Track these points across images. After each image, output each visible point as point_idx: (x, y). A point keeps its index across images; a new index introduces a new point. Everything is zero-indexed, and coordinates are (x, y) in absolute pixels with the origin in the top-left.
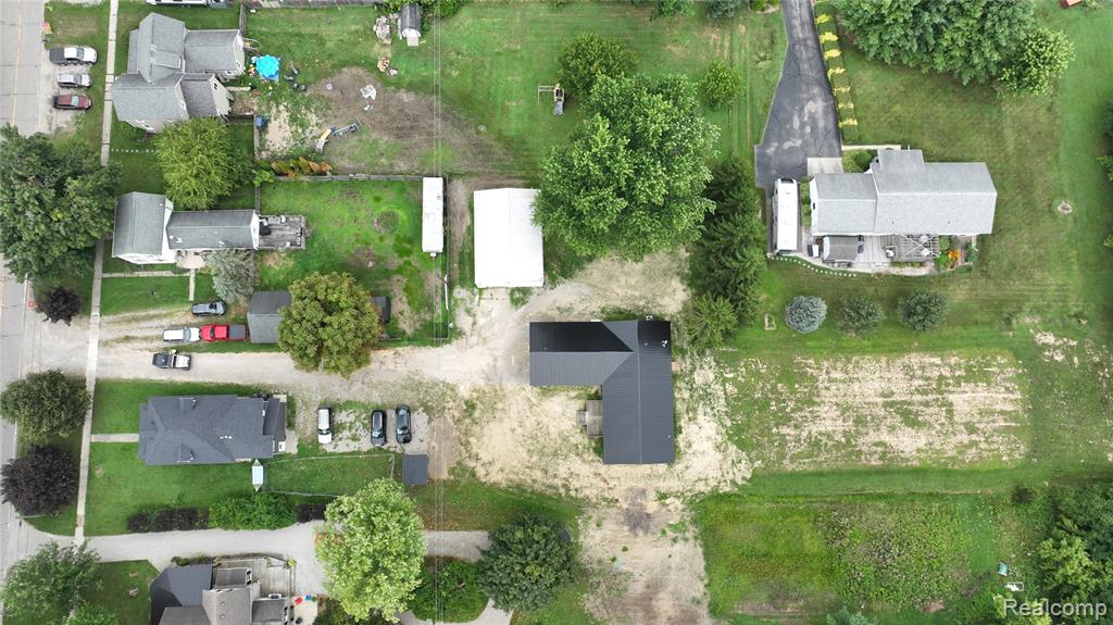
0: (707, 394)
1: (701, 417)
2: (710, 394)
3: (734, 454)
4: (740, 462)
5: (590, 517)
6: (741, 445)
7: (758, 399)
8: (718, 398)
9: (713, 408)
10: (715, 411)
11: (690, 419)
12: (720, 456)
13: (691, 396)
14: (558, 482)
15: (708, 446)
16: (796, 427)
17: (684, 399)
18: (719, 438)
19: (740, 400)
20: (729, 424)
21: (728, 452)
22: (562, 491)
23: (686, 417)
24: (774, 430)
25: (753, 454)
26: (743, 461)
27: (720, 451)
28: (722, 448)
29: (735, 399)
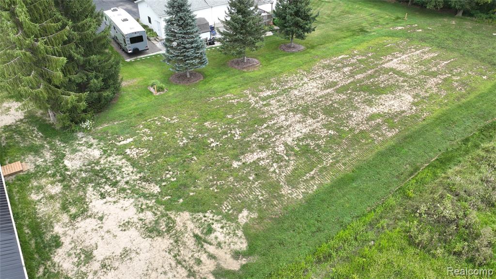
0: (97, 173)
1: (96, 205)
2: (102, 170)
3: (191, 225)
4: (210, 230)
6: (196, 206)
7: (185, 146)
8: (119, 168)
9: (115, 184)
10: (122, 184)
11: (74, 217)
12: (164, 243)
13: (67, 187)
15: (133, 238)
17: (52, 197)
18: (149, 216)
19: (156, 157)
20: (156, 189)
21: (179, 226)
23: (65, 218)
24: (236, 164)
25: (226, 207)
26: (216, 226)
27: (160, 234)
28: (163, 227)
29: (149, 160)
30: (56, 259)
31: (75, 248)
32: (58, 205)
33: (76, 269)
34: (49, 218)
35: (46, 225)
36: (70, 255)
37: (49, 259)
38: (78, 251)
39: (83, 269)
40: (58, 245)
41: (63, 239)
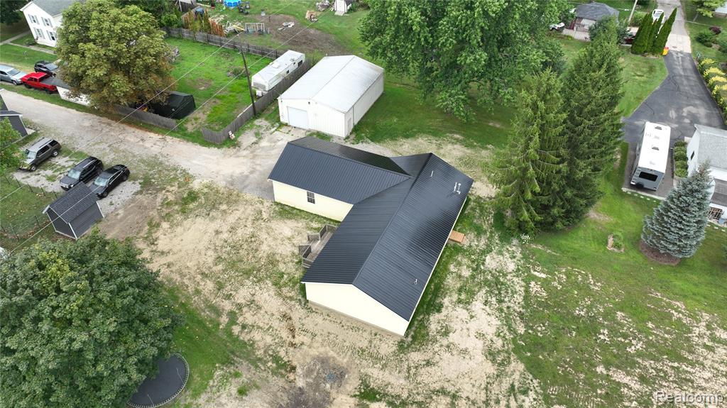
0: (497, 282)
1: (477, 305)
2: (502, 284)
3: (517, 376)
4: (525, 393)
5: (237, 375)
6: (534, 367)
7: (579, 317)
8: (514, 292)
9: (500, 301)
10: (504, 306)
11: (460, 301)
12: (491, 369)
13: (473, 277)
14: (227, 306)
15: (477, 346)
16: (643, 379)
17: (460, 276)
18: (499, 343)
19: (547, 306)
20: (521, 330)
21: (509, 369)
22: (224, 319)
23: (455, 297)
24: (600, 369)
25: (553, 390)
26: (532, 394)
27: (493, 361)
28: (499, 359)
29: (540, 304)
31: (445, 321)
32: (459, 285)
33: (435, 333)
36: (439, 322)
38: (444, 325)
39: (438, 337)
41: (443, 309)
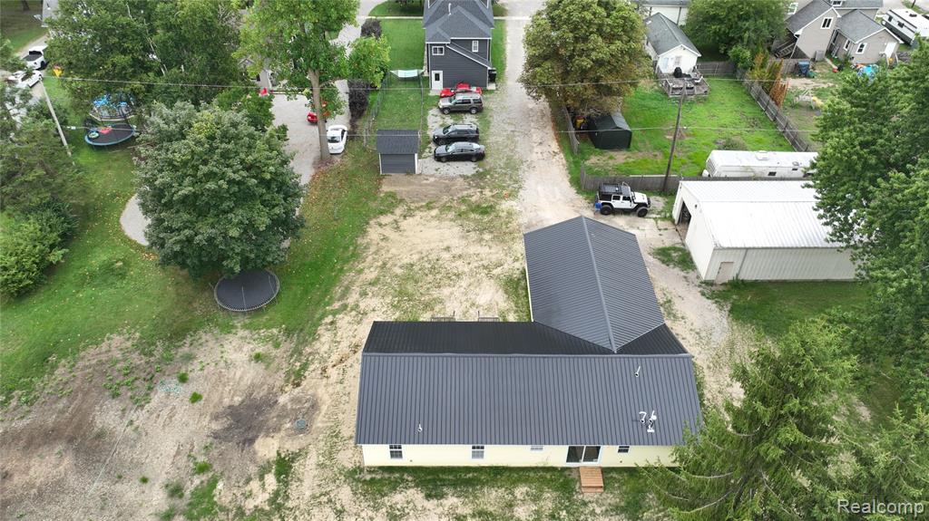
5: (277, 346)
14: (353, 299)
22: (337, 305)
23: (467, 510)
30: (412, 491)
31: (415, 507)
32: (491, 509)
33: (389, 504)
34: (476, 497)
35: (466, 492)
36: (408, 503)
37: (417, 486)
38: (407, 511)
39: (384, 510)
40: (428, 497)
41: (435, 502)
